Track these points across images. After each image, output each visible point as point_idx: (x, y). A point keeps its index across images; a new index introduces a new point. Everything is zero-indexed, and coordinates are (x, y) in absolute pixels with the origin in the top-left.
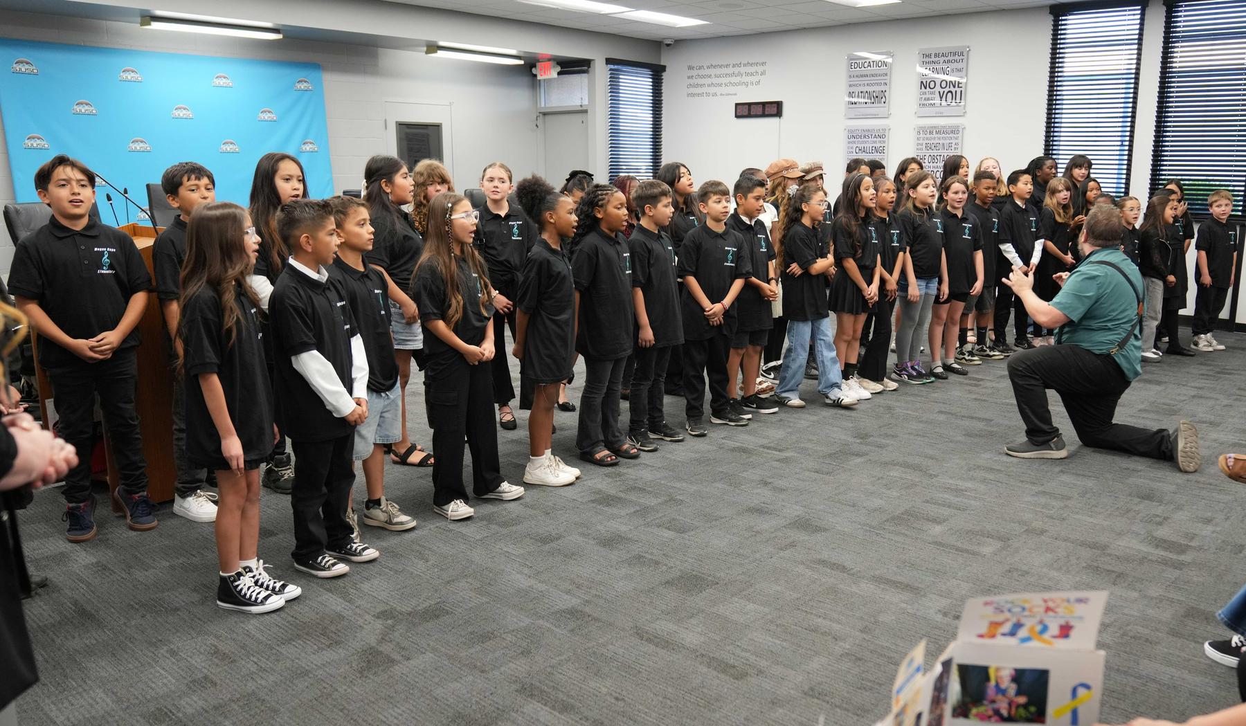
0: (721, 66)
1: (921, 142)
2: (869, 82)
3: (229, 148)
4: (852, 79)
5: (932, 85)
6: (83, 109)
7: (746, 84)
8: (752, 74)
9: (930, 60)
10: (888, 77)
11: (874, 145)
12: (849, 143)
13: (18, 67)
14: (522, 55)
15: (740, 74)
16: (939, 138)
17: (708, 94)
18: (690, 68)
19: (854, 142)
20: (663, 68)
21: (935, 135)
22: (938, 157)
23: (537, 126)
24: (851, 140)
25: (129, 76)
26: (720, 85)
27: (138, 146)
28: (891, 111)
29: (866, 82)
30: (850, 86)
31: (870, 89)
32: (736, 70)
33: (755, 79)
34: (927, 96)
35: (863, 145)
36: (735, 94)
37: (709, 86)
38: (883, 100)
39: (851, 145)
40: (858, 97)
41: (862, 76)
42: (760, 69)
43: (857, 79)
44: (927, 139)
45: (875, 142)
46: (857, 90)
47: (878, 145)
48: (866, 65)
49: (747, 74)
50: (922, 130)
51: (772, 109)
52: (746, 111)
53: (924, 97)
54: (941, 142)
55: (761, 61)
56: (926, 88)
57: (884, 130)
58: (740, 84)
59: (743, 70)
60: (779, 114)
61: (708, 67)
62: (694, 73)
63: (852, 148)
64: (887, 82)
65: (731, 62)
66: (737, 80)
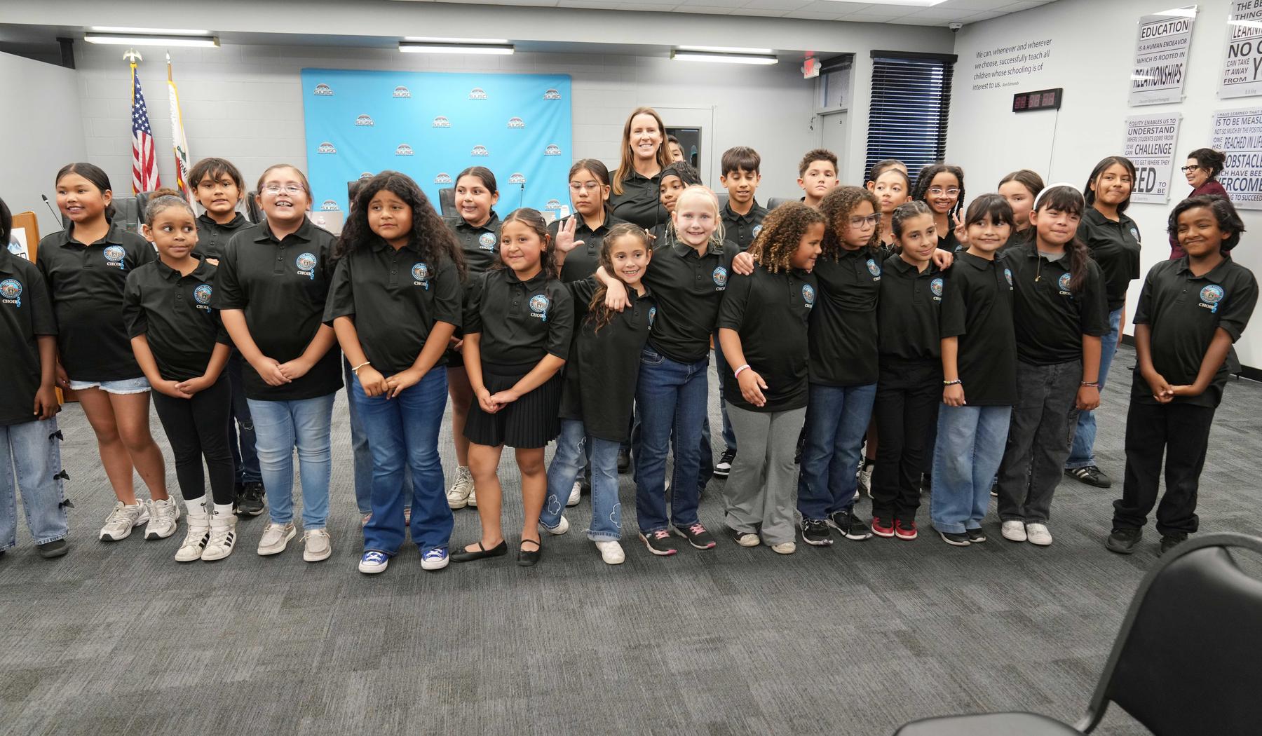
0: (1006, 50)
1: (1219, 136)
2: (1162, 54)
3: (479, 152)
4: (1143, 52)
5: (1246, 48)
6: (364, 121)
7: (1028, 70)
8: (1036, 57)
9: (1248, 11)
10: (1186, 45)
11: (1158, 142)
12: (1129, 140)
13: (318, 90)
14: (777, 53)
15: (1024, 58)
16: (1246, 130)
17: (991, 86)
18: (979, 55)
19: (1135, 139)
20: (954, 58)
21: (1241, 126)
22: (1241, 159)
23: (811, 128)
24: (1132, 136)
25: (401, 93)
26: (1004, 73)
27: (404, 151)
28: (1187, 93)
29: (1158, 55)
30: (1139, 61)
31: (1161, 64)
32: (1021, 53)
33: (1037, 62)
34: (1237, 67)
35: (1144, 143)
36: (1017, 83)
37: (993, 75)
38: (1177, 77)
39: (1130, 143)
40: (1147, 74)
41: (1154, 46)
42: (1043, 49)
43: (1149, 51)
44: (1229, 131)
45: (1160, 138)
46: (1145, 67)
47: (1163, 142)
48: (1161, 30)
49: (1031, 57)
50: (1223, 118)
51: (1052, 99)
52: (1023, 103)
53: (1231, 68)
54: (1248, 135)
55: (1045, 40)
56: (1236, 55)
57: (1173, 120)
58: (1023, 70)
59: (1027, 52)
60: (1057, 105)
61: (995, 53)
62: (981, 61)
63: (1132, 147)
64: (1186, 51)
65: (1017, 45)
66: (1018, 65)
